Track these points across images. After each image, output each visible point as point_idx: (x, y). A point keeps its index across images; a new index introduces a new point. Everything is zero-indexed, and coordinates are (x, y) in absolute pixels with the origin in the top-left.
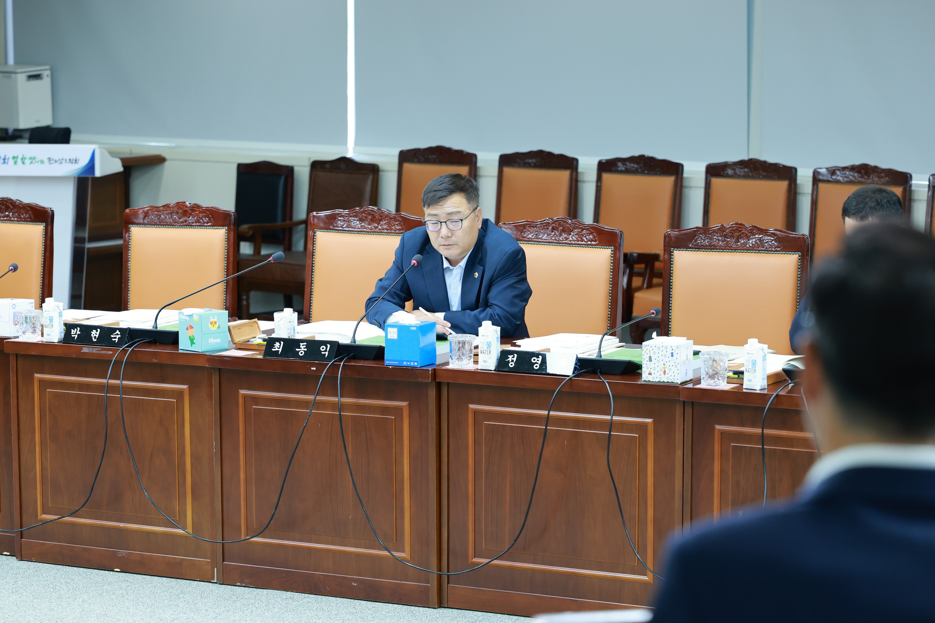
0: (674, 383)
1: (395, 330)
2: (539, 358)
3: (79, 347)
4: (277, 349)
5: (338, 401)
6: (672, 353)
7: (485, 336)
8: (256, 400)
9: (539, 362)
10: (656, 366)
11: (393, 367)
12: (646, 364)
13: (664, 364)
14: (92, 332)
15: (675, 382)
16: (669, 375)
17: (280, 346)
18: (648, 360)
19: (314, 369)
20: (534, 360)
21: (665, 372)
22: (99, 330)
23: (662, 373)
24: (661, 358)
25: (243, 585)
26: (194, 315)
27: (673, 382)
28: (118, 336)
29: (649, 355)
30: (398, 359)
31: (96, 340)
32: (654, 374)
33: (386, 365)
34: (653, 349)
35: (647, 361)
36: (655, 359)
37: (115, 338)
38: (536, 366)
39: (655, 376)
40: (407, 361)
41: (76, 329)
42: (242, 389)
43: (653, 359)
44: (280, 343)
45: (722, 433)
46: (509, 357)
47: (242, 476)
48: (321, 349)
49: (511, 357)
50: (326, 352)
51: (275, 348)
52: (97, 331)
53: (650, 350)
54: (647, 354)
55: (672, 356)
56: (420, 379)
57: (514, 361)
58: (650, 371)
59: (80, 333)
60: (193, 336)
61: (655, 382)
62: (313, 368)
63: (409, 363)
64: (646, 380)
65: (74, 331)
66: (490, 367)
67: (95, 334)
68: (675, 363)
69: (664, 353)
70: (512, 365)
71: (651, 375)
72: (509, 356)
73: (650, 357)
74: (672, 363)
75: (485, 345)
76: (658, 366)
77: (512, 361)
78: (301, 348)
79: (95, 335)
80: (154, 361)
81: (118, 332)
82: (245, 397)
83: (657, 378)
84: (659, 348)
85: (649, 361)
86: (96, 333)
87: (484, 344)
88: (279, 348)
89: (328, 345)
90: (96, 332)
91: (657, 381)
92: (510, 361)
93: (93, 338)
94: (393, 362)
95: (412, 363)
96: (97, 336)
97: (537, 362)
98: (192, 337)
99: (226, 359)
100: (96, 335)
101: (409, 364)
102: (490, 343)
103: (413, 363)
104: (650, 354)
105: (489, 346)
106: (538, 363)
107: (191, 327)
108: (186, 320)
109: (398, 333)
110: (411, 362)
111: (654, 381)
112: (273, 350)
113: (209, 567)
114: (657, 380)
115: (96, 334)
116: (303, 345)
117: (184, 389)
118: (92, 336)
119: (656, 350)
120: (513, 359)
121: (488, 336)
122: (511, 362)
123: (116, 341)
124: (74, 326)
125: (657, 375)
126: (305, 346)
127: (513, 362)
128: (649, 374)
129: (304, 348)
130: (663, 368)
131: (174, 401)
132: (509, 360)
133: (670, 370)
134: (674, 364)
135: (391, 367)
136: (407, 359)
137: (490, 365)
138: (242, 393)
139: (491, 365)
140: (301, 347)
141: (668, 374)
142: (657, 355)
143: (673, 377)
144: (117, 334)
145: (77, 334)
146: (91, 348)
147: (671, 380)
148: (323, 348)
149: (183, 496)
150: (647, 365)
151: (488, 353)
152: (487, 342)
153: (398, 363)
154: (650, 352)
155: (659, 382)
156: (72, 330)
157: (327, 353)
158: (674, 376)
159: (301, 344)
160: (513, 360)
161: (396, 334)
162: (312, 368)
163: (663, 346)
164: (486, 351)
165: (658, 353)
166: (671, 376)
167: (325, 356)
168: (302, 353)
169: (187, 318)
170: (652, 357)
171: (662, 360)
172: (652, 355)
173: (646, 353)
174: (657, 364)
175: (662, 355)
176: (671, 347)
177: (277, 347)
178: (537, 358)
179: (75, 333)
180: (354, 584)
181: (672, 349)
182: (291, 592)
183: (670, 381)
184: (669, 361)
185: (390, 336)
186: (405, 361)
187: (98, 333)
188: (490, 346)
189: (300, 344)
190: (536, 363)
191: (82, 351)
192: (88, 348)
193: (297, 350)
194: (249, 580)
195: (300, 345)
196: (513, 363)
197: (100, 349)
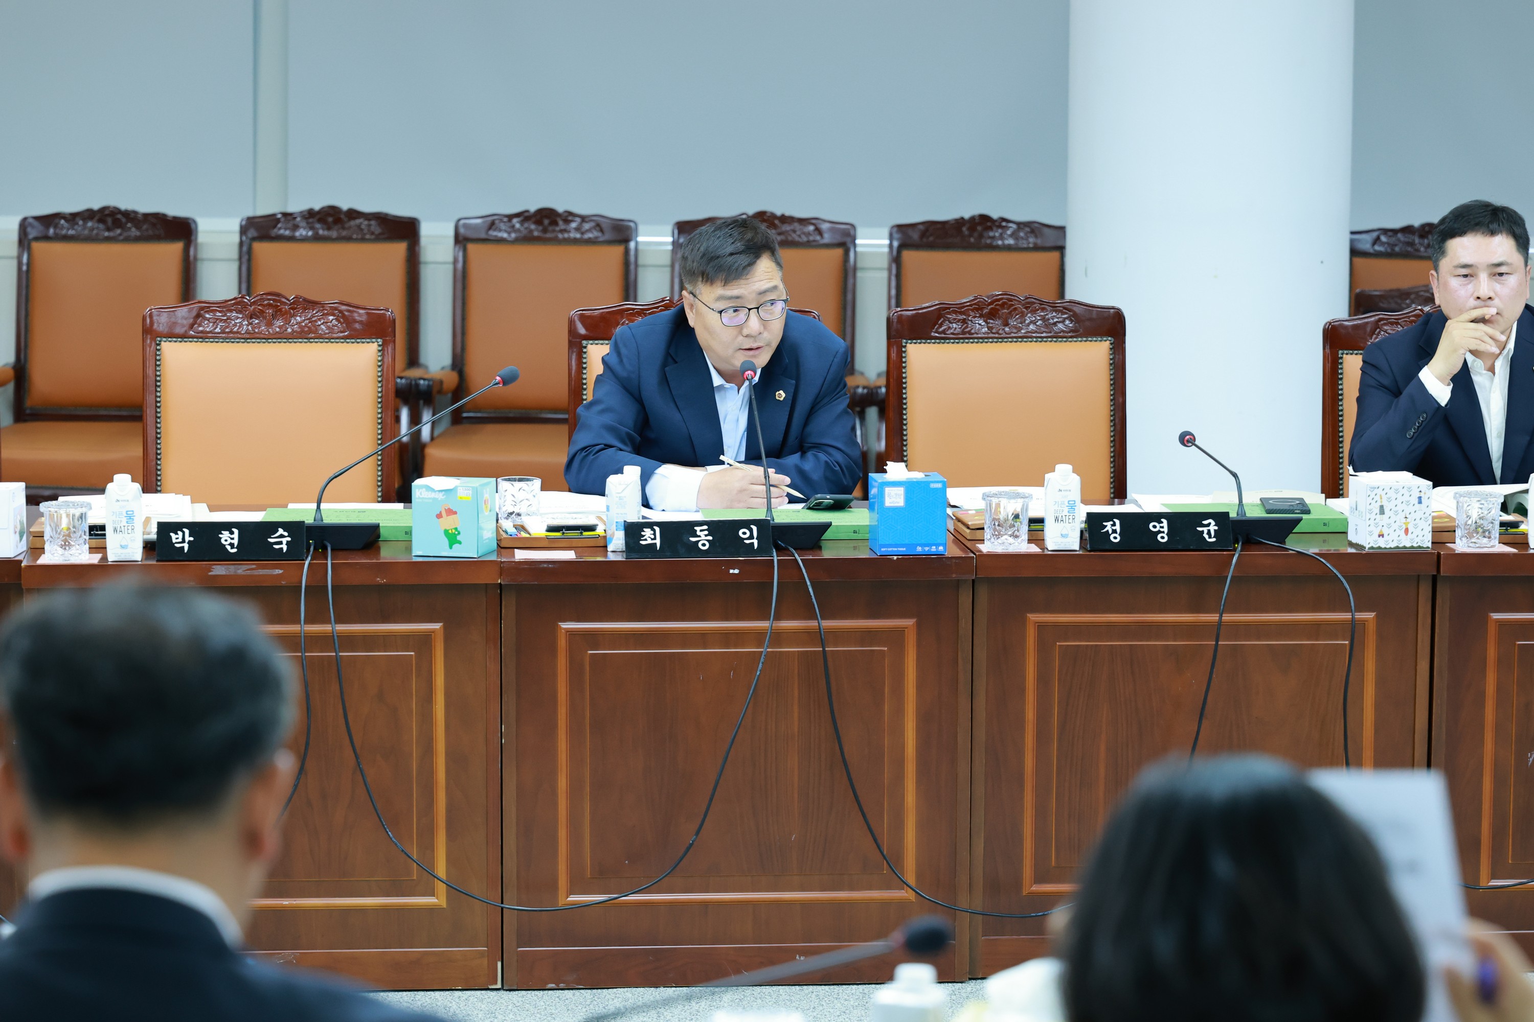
0: (1424, 548)
1: (901, 491)
2: (1162, 522)
3: (204, 566)
4: (649, 541)
5: (818, 628)
6: (1420, 498)
7: (1064, 491)
8: (593, 638)
9: (1166, 530)
10: (1392, 520)
11: (900, 557)
12: (1375, 519)
13: (1406, 518)
14: (220, 536)
15: (1425, 546)
16: (1414, 536)
17: (655, 534)
18: (1378, 511)
19: (736, 571)
20: (1155, 527)
21: (1407, 531)
22: (236, 531)
23: (1402, 533)
24: (1400, 508)
25: (562, 985)
26: (459, 488)
27: (1421, 545)
28: (284, 540)
29: (1379, 504)
30: (907, 542)
31: (235, 550)
32: (1389, 535)
33: (880, 556)
34: (1386, 494)
35: (1376, 514)
36: (1391, 510)
37: (281, 543)
38: (1163, 538)
39: (1389, 538)
40: (923, 545)
41: (180, 533)
42: (565, 621)
43: (1386, 510)
44: (654, 530)
45: (1501, 624)
46: (1107, 526)
47: (563, 783)
48: (740, 533)
49: (1109, 524)
50: (753, 539)
51: (646, 540)
52: (232, 533)
53: (1381, 495)
54: (1376, 502)
55: (1420, 502)
56: (954, 576)
57: (1118, 531)
58: (1381, 531)
59: (192, 539)
60: (456, 529)
61: (1391, 548)
62: (734, 569)
63: (927, 549)
64: (1375, 546)
65: (177, 536)
66: (1073, 545)
67: (229, 539)
68: (1424, 513)
69: (1406, 497)
70: (1115, 538)
71: (1383, 537)
72: (1105, 524)
73: (1382, 507)
74: (1419, 514)
75: (1065, 506)
76: (1395, 522)
77: (1114, 531)
78: (700, 536)
79: (229, 541)
80: (379, 581)
81: (281, 531)
82: (571, 633)
83: (1393, 541)
84: (1397, 491)
85: (1380, 514)
86: (232, 536)
87: (1062, 506)
88: (655, 539)
89: (752, 526)
90: (229, 535)
91: (1392, 547)
92: (1110, 532)
93: (228, 547)
94: (896, 549)
95: (934, 547)
96: (236, 542)
97: (1162, 530)
98: (454, 531)
99: (545, 566)
100: (232, 541)
101: (929, 550)
102: (1073, 502)
103: (936, 548)
104: (1381, 502)
105: (1072, 508)
106: (1163, 532)
107: (450, 512)
108: (434, 499)
109: (906, 496)
110: (930, 545)
111: (1388, 547)
112: (643, 543)
113: (485, 961)
114: (1393, 545)
115: (232, 539)
116: (701, 531)
117: (433, 631)
118: (223, 541)
119: (1392, 494)
120: (1114, 528)
121: (1070, 491)
122: (1112, 533)
123: (285, 550)
124: (177, 527)
125: (1394, 536)
126: (706, 532)
127: (1117, 533)
128: (1379, 536)
129: (706, 536)
130: (1404, 523)
131: (412, 655)
132: (1108, 531)
133: (1416, 526)
134: (1423, 516)
135: (895, 558)
136: (923, 542)
137: (1073, 542)
138: (565, 629)
139: (1076, 542)
140: (698, 533)
141: (1412, 533)
142: (1394, 502)
143: (1420, 537)
144: (282, 536)
145: (187, 541)
146: (232, 567)
147: (1417, 543)
148: (744, 533)
149: (427, 833)
150: (1375, 521)
151: (1071, 521)
152: (1069, 501)
153: (905, 549)
154: (1381, 498)
155: (1397, 547)
156: (172, 534)
157: (755, 542)
158: (1423, 536)
159: (698, 529)
160: (1116, 530)
161: (902, 497)
162: (731, 571)
163: (1403, 488)
164: (1067, 517)
165: (1396, 499)
166: (1417, 536)
167: (754, 547)
168: (704, 545)
169: (440, 496)
170: (1385, 507)
171: (1403, 511)
172: (1385, 503)
173: (1375, 500)
174: (1394, 518)
175: (1402, 502)
176: (1418, 487)
177: (649, 537)
178: (1159, 523)
179: (180, 540)
180: (800, 957)
181: (1420, 492)
182: (664, 987)
183: (1415, 545)
184: (1415, 512)
185: (890, 503)
186: (920, 545)
187: (236, 535)
188: (1074, 509)
189: (696, 528)
190: (1160, 532)
191: (210, 573)
192: (226, 566)
193: (693, 539)
194: (575, 976)
195: (696, 531)
196: (1117, 535)
197: (254, 566)
